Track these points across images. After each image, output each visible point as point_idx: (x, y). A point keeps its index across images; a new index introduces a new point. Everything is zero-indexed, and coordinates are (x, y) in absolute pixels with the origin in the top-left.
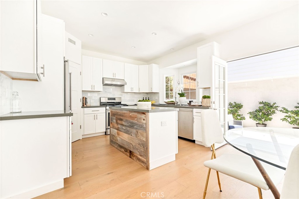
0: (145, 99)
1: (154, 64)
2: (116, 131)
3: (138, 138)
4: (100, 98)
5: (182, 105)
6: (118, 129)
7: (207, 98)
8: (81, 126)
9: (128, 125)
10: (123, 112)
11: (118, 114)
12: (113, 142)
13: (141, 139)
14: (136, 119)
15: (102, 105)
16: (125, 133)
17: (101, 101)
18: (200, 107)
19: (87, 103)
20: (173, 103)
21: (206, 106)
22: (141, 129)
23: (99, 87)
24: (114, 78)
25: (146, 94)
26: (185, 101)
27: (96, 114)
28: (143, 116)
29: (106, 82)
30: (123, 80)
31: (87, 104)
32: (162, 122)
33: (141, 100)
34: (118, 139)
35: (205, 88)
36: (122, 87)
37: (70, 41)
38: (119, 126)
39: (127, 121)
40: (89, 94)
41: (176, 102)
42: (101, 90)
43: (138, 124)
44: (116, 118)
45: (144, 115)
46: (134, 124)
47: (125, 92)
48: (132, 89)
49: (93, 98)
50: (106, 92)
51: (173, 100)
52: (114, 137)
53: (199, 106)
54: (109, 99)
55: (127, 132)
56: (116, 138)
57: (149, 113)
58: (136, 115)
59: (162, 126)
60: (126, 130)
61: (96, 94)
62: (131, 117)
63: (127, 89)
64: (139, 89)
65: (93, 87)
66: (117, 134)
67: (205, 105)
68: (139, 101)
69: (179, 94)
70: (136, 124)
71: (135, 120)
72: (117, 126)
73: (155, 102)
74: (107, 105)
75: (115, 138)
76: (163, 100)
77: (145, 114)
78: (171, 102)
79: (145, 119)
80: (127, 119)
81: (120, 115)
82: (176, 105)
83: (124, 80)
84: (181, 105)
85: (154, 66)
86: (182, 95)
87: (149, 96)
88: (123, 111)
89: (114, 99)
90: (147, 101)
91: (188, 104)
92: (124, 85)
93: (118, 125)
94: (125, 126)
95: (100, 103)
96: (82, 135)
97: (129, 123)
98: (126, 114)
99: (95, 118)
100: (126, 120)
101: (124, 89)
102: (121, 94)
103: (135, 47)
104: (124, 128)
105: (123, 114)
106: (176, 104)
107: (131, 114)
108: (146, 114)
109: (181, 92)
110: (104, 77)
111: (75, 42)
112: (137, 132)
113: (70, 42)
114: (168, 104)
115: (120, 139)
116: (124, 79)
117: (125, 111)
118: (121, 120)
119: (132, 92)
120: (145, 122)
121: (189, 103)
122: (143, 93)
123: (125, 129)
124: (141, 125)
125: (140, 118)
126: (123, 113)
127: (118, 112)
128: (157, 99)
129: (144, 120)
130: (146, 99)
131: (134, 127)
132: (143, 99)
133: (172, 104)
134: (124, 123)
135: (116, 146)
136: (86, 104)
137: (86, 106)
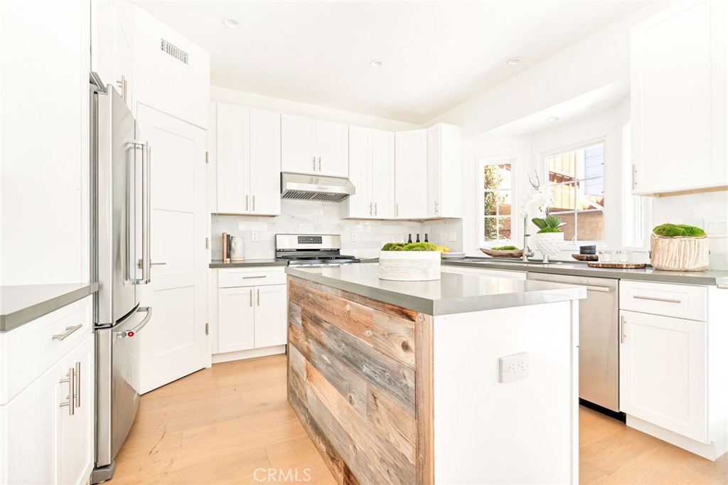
0: (414, 239)
1: (444, 126)
2: (303, 359)
3: (375, 426)
4: (276, 236)
5: (551, 262)
6: (308, 356)
7: (684, 234)
8: (207, 325)
9: (341, 350)
10: (324, 294)
11: (309, 298)
12: (295, 398)
13: (392, 440)
14: (368, 333)
15: (283, 257)
16: (330, 380)
17: (278, 248)
18: (641, 271)
19: (234, 252)
20: (511, 255)
21: (676, 267)
22: (389, 390)
23: (271, 202)
24: (316, 172)
25: (419, 224)
26: (559, 247)
27: (256, 288)
28: (401, 328)
29: (290, 186)
30: (345, 181)
31: (232, 256)
32: (500, 361)
33: (402, 241)
34: (309, 393)
35: (661, 195)
36: (343, 202)
37: (169, 49)
38: (313, 346)
39: (333, 331)
40: (243, 226)
41: (526, 252)
42: (276, 210)
43: (375, 361)
44: (303, 310)
45: (407, 321)
46: (362, 353)
47: (351, 216)
48: (373, 207)
49: (253, 236)
50: (293, 217)
51: (516, 241)
52: (297, 379)
53: (638, 267)
54: (302, 239)
55: (335, 380)
56: (303, 386)
57: (436, 318)
58: (371, 316)
59: (501, 381)
60: (332, 370)
61: (263, 225)
62: (347, 317)
63: (356, 207)
64: (396, 207)
65: (250, 201)
66: (305, 375)
67: (672, 267)
68: (388, 248)
69: (534, 221)
70: (369, 357)
71: (364, 337)
72: (306, 343)
73: (447, 249)
74: (292, 259)
75: (299, 384)
76: (473, 242)
77: (410, 318)
78: (506, 249)
79: (411, 344)
80: (336, 322)
81: (314, 303)
82: (526, 261)
83: (347, 179)
84: (546, 261)
85: (447, 131)
86: (547, 225)
87: (427, 229)
88: (323, 287)
89: (318, 240)
90: (423, 248)
91: (576, 260)
92: (347, 195)
93: (307, 341)
94: (331, 352)
95: (276, 251)
96: (213, 355)
97: (343, 345)
98: (331, 303)
99: (254, 300)
100: (333, 327)
101: (347, 208)
102: (339, 225)
103: (380, 63)
104: (326, 358)
105: (324, 301)
106: (528, 256)
107: (348, 307)
108: (417, 319)
109: (543, 216)
110: (283, 170)
111: (186, 54)
112: (371, 398)
113: (168, 54)
114: (495, 256)
115: (315, 398)
116: (347, 176)
117: (329, 289)
118: (317, 322)
119: (374, 217)
120: (409, 359)
121: (578, 253)
122: (410, 220)
123: (328, 365)
124: (392, 372)
125: (388, 335)
126: (322, 297)
127: (308, 291)
128: (455, 240)
129: (405, 347)
130: (418, 241)
131: (361, 370)
132: (408, 240)
133: (510, 258)
134: (325, 338)
135: (303, 418)
136: (229, 256)
137: (229, 262)
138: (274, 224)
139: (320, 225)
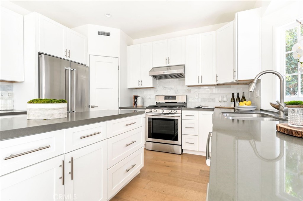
23: (148, 82)
24: (167, 65)
48: (199, 78)
50: (165, 87)
54: (167, 97)
65: (140, 82)
89: (174, 97)
101: (185, 81)
102: (188, 90)
110: (153, 66)
116: (184, 64)
119: (201, 84)
137: (135, 107)
138: (157, 91)
139: (178, 90)
